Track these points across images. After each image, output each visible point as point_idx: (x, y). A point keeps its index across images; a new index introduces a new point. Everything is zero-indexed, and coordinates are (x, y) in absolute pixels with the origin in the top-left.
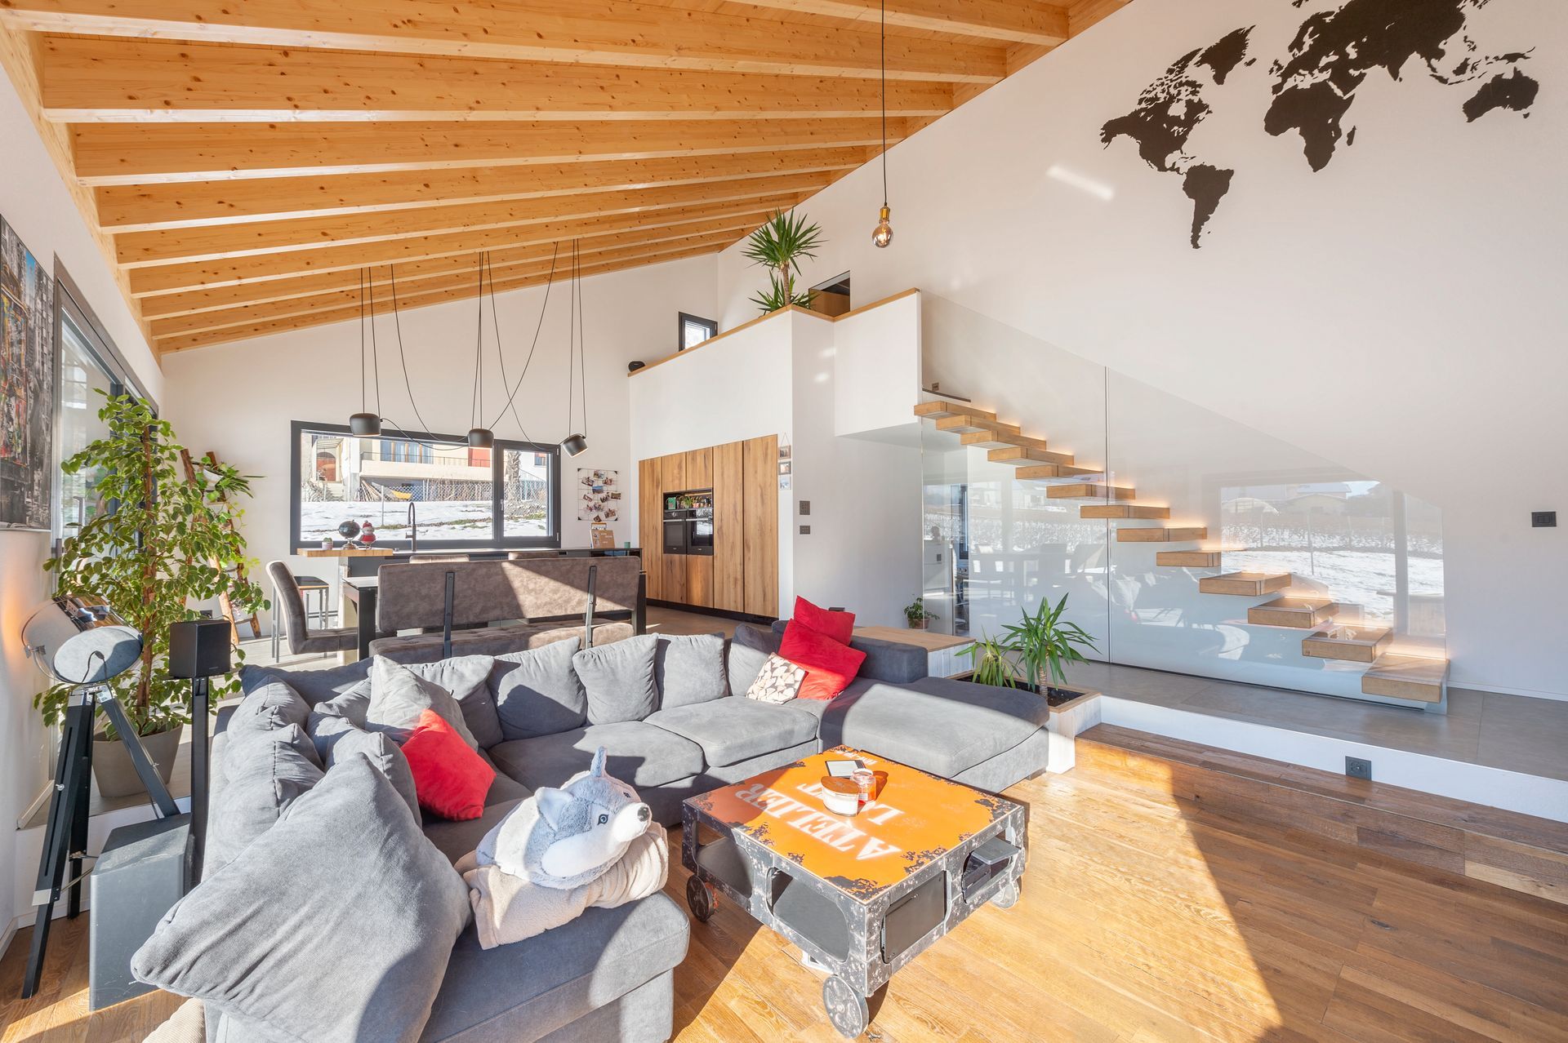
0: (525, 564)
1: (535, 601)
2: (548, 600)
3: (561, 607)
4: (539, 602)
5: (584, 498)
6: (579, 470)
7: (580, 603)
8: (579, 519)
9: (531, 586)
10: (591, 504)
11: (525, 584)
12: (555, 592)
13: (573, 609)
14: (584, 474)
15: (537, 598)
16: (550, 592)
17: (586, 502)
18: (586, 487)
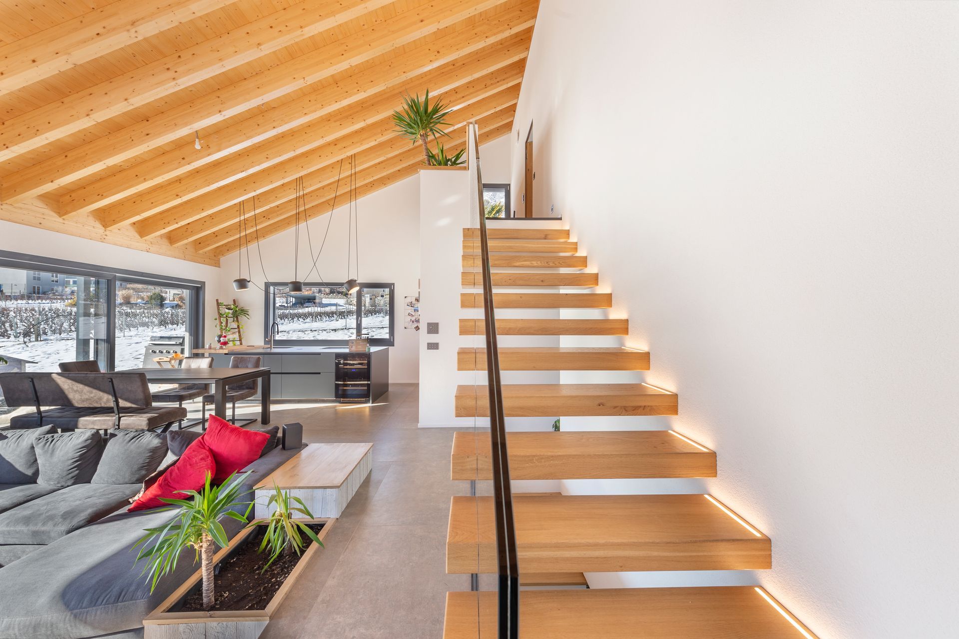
0: (67, 375)
1: (80, 397)
2: (87, 397)
3: (97, 402)
4: (83, 398)
5: (409, 315)
6: (405, 297)
7: (108, 400)
8: (405, 328)
9: (75, 388)
10: (413, 319)
11: (71, 387)
12: (91, 393)
13: (105, 403)
14: (409, 300)
15: (81, 396)
16: (87, 392)
17: (410, 318)
18: (410, 308)
